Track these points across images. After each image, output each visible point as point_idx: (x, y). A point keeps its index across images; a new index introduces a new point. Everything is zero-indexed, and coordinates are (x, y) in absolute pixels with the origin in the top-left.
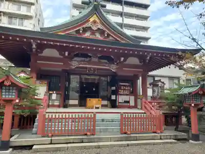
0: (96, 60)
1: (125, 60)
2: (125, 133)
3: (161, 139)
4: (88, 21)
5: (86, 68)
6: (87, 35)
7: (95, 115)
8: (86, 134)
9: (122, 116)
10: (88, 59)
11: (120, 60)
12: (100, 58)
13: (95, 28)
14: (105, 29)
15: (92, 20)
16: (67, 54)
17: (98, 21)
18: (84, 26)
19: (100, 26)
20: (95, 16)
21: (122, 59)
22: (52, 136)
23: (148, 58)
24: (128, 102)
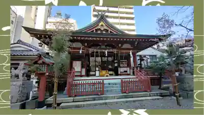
0: (104, 47)
1: (122, 46)
2: (125, 93)
3: (150, 96)
4: (98, 25)
6: (99, 32)
9: (122, 81)
11: (119, 46)
12: (106, 46)
13: (102, 29)
14: (108, 29)
15: (100, 24)
16: (86, 44)
17: (104, 25)
18: (96, 28)
19: (106, 28)
20: (102, 22)
21: (120, 45)
23: (136, 43)
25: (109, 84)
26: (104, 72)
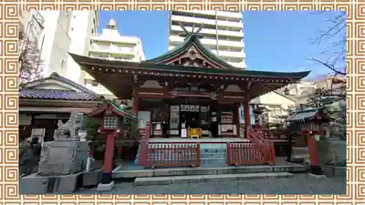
0: (196, 89)
1: (225, 88)
2: (233, 165)
3: (273, 171)
4: (186, 52)
5: (185, 97)
6: (186, 64)
7: (198, 146)
8: (190, 166)
10: (187, 89)
11: (220, 88)
12: (199, 87)
13: (193, 58)
14: (202, 58)
15: (190, 50)
16: (166, 84)
17: (196, 51)
18: (182, 57)
19: (199, 57)
20: (193, 47)
21: (222, 87)
22: (156, 168)
23: (249, 85)
24: (232, 131)
25: (206, 151)
26: (194, 131)
